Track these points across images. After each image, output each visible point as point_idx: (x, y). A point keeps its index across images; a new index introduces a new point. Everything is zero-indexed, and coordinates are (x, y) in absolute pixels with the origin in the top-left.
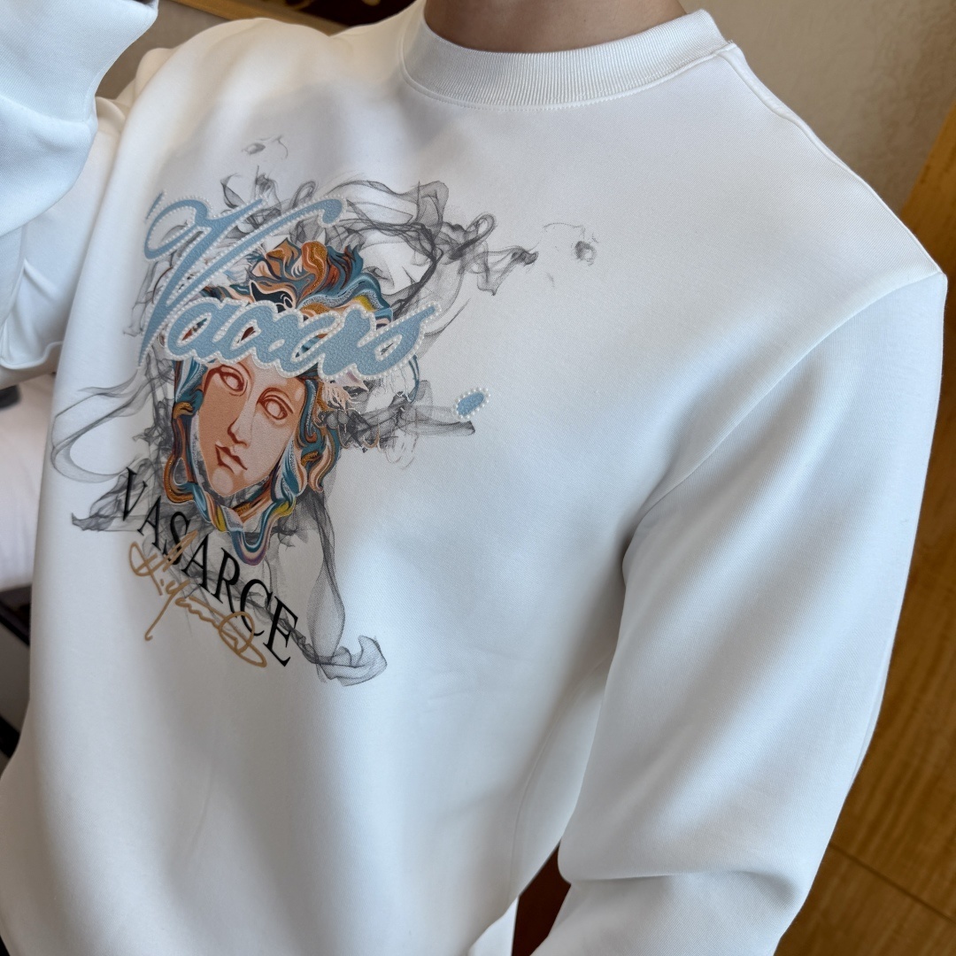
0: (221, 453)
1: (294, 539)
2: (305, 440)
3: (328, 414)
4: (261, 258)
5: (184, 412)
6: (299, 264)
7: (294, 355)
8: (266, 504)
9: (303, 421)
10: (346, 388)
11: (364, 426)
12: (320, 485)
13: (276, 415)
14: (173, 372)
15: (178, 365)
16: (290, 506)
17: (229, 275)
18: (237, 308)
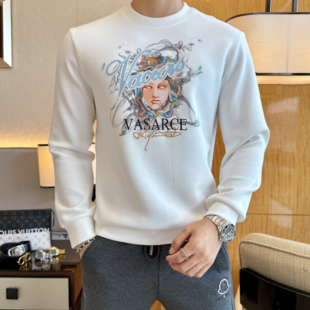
0: (153, 102)
1: (179, 106)
2: (173, 88)
3: (176, 82)
4: (139, 64)
5: (139, 99)
6: (149, 62)
7: (161, 76)
8: (169, 104)
9: (171, 86)
10: (177, 76)
11: (184, 80)
12: (181, 94)
13: (163, 88)
14: (132, 92)
15: (134, 91)
16: (175, 101)
17: (135, 70)
18: (141, 75)
